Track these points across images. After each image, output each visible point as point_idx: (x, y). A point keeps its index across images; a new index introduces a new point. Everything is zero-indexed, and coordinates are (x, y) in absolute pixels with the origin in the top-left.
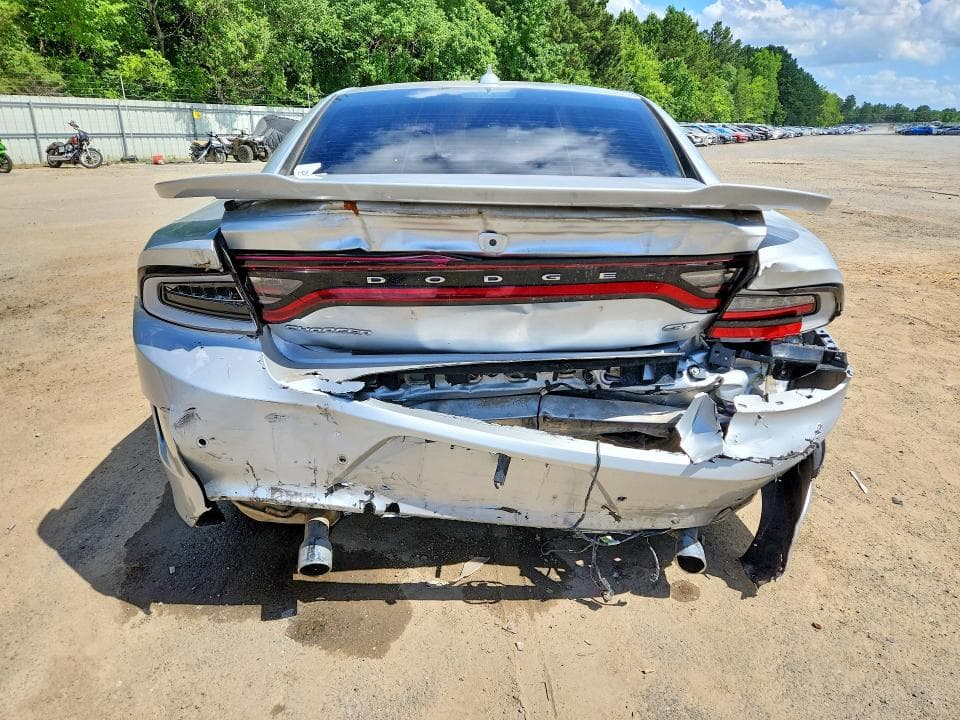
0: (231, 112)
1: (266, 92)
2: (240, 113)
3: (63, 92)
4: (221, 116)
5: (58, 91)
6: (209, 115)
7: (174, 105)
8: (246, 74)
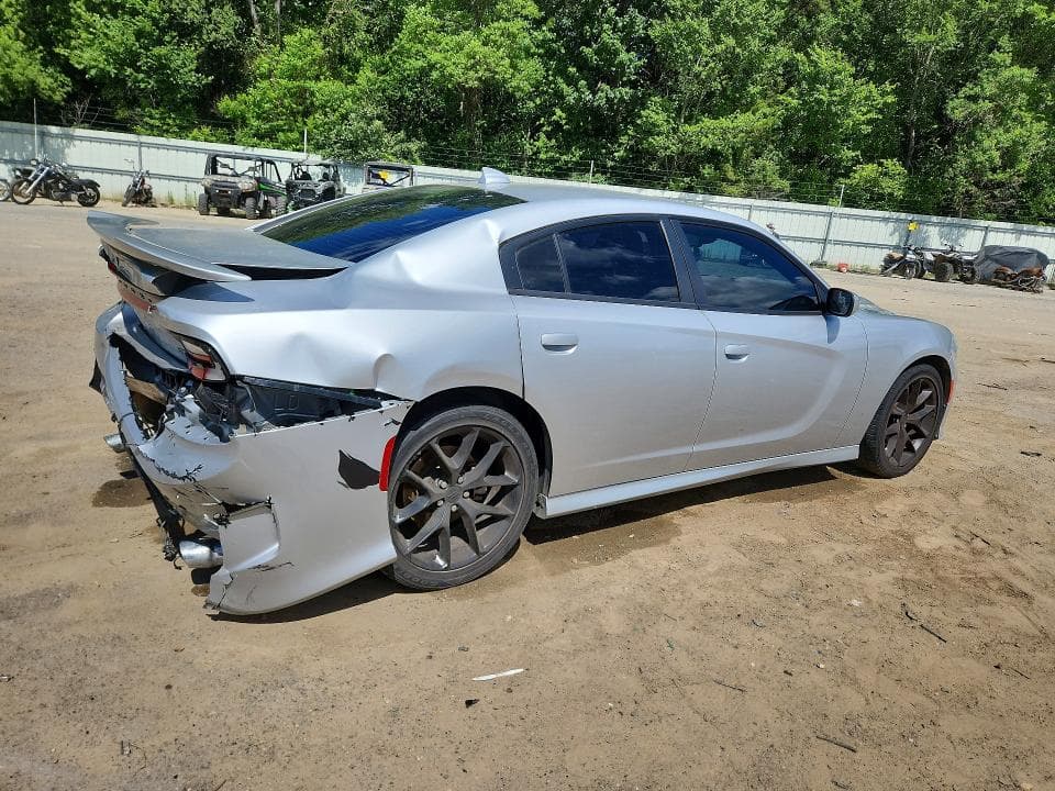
0: (964, 226)
1: (1024, 207)
2: (973, 228)
3: (788, 198)
4: (946, 230)
5: (781, 196)
6: (931, 228)
7: (895, 215)
8: (1000, 185)
